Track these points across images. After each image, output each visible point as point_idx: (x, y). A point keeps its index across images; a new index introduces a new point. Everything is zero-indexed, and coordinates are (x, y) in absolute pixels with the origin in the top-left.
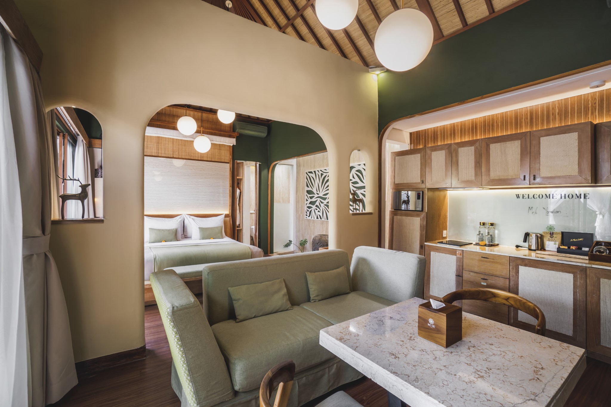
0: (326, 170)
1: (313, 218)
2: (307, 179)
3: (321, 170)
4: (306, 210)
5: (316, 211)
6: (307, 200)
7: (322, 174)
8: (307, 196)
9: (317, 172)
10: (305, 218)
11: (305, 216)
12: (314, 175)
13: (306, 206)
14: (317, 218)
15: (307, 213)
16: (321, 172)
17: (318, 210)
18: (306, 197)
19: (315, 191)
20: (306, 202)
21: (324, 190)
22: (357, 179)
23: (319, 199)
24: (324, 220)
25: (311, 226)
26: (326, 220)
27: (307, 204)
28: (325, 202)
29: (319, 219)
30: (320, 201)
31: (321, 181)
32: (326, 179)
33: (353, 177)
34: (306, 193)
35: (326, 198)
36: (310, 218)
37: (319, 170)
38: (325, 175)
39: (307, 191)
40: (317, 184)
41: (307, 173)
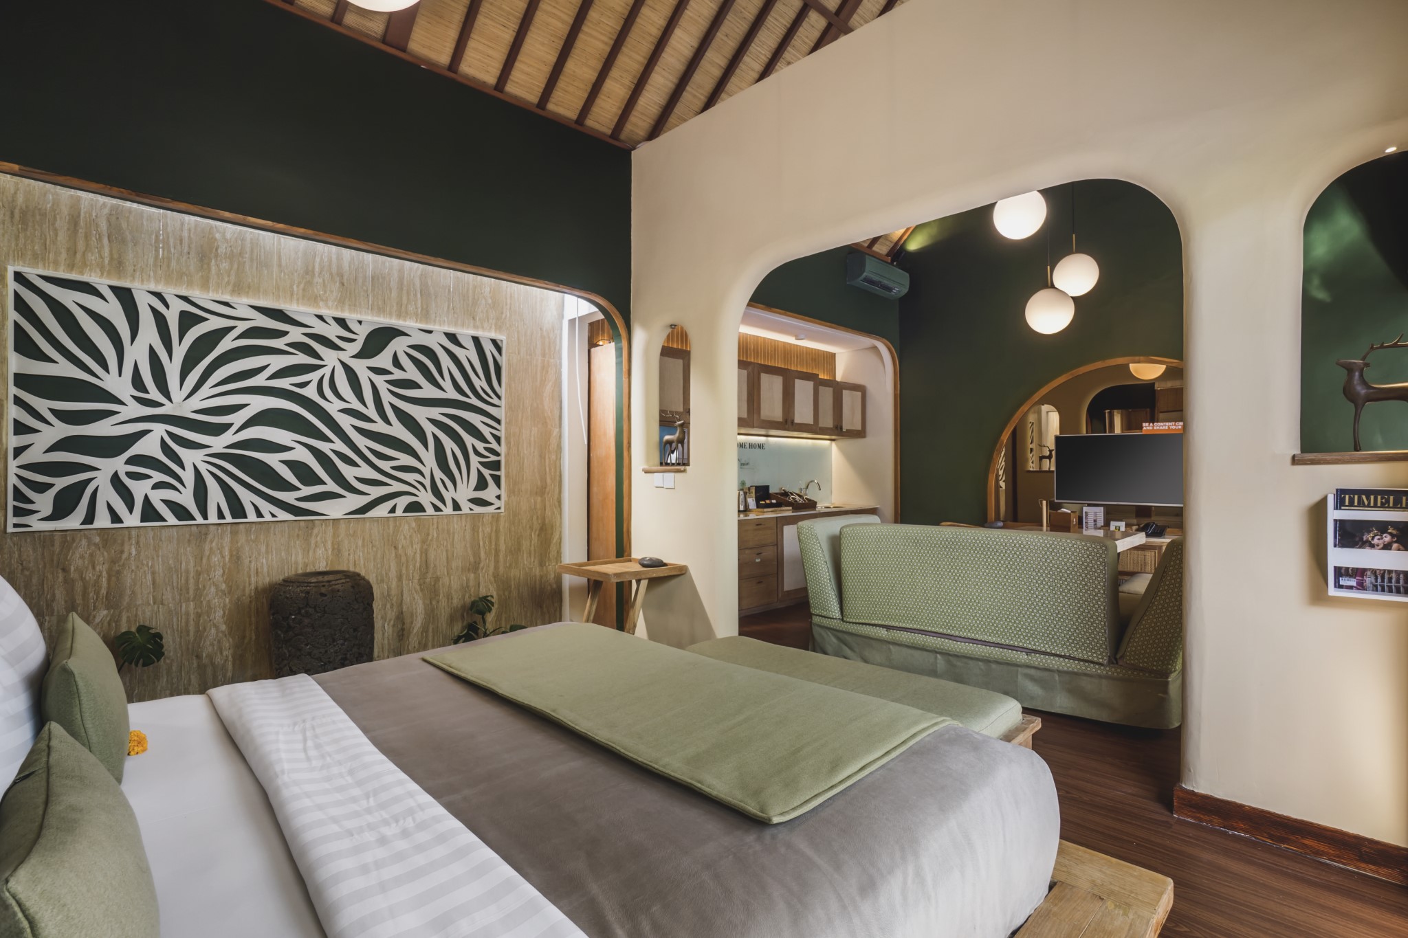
0: (227, 304)
1: (102, 520)
3: (185, 299)
4: (12, 480)
5: (140, 489)
6: (25, 429)
7: (188, 321)
8: (24, 405)
9: (144, 301)
10: (13, 528)
11: (14, 520)
12: (113, 310)
13: (15, 465)
14: (149, 513)
15: (27, 498)
16: (177, 306)
17: (158, 477)
18: (18, 414)
19: (117, 383)
20: (17, 440)
21: (206, 390)
22: (413, 373)
23: (159, 430)
24: (213, 518)
26: (229, 519)
27: (25, 450)
28: (219, 443)
29: (171, 520)
30: (169, 434)
31: (180, 351)
32: (226, 344)
33: (396, 362)
34: (13, 390)
35: (227, 427)
36: (73, 522)
37: (169, 292)
38: (214, 323)
39: (22, 380)
40: (137, 353)
41: (19, 277)
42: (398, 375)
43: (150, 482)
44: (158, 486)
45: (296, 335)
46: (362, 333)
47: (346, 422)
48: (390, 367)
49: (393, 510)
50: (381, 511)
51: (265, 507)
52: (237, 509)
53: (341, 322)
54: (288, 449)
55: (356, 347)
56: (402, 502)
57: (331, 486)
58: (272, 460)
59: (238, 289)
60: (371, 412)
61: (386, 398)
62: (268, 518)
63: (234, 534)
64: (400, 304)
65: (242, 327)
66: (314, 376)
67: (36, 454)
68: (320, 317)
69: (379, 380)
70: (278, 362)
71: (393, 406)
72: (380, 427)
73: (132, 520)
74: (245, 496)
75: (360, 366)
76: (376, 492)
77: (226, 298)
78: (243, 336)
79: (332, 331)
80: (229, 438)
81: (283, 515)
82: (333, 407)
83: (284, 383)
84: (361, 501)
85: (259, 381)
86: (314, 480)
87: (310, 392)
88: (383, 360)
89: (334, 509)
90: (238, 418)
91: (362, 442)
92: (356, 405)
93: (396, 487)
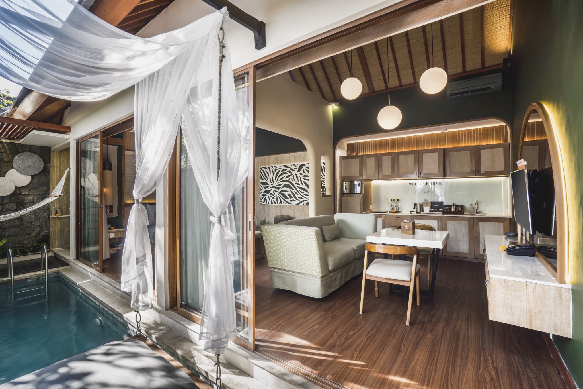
0: (279, 166)
1: (267, 203)
2: (261, 173)
3: (275, 167)
4: (260, 197)
5: (271, 198)
6: (261, 190)
7: (276, 170)
8: (261, 186)
9: (271, 168)
10: (260, 204)
11: (260, 203)
12: (268, 170)
13: (260, 195)
14: (272, 203)
15: (261, 200)
16: (275, 168)
18: (261, 188)
19: (269, 182)
20: (260, 191)
21: (278, 182)
23: (273, 189)
24: (278, 204)
25: (265, 210)
26: (280, 204)
27: (261, 193)
28: (279, 191)
29: (274, 204)
30: (274, 190)
31: (275, 175)
32: (280, 173)
33: (304, 172)
34: (260, 184)
35: (280, 188)
36: (265, 203)
37: (273, 166)
38: (278, 170)
39: (262, 183)
40: (271, 177)
41: (261, 168)
42: (304, 174)
43: (272, 198)
44: (273, 198)
45: (288, 169)
46: (298, 166)
47: (296, 185)
48: (303, 173)
49: (304, 204)
50: (302, 204)
51: (285, 202)
52: (281, 203)
53: (295, 165)
54: (288, 191)
55: (297, 170)
56: (306, 202)
57: (294, 199)
58: (286, 193)
59: (281, 163)
60: (300, 183)
61: (303, 180)
62: (285, 204)
63: (281, 207)
64: (304, 159)
65: (281, 170)
66: (291, 177)
67: (262, 194)
68: (291, 165)
69: (301, 176)
70: (286, 175)
71: (304, 181)
72: (301, 186)
73: (270, 203)
74: (282, 200)
75: (298, 174)
76: (301, 200)
77: (279, 165)
78: (282, 171)
79: (293, 167)
80: (281, 190)
81: (287, 204)
82: (294, 183)
83: (287, 179)
84: (298, 202)
85: (284, 179)
86: (291, 197)
87: (290, 180)
88: (301, 172)
89: (294, 203)
90: (281, 186)
91: (299, 189)
92: (297, 182)
93: (305, 199)
